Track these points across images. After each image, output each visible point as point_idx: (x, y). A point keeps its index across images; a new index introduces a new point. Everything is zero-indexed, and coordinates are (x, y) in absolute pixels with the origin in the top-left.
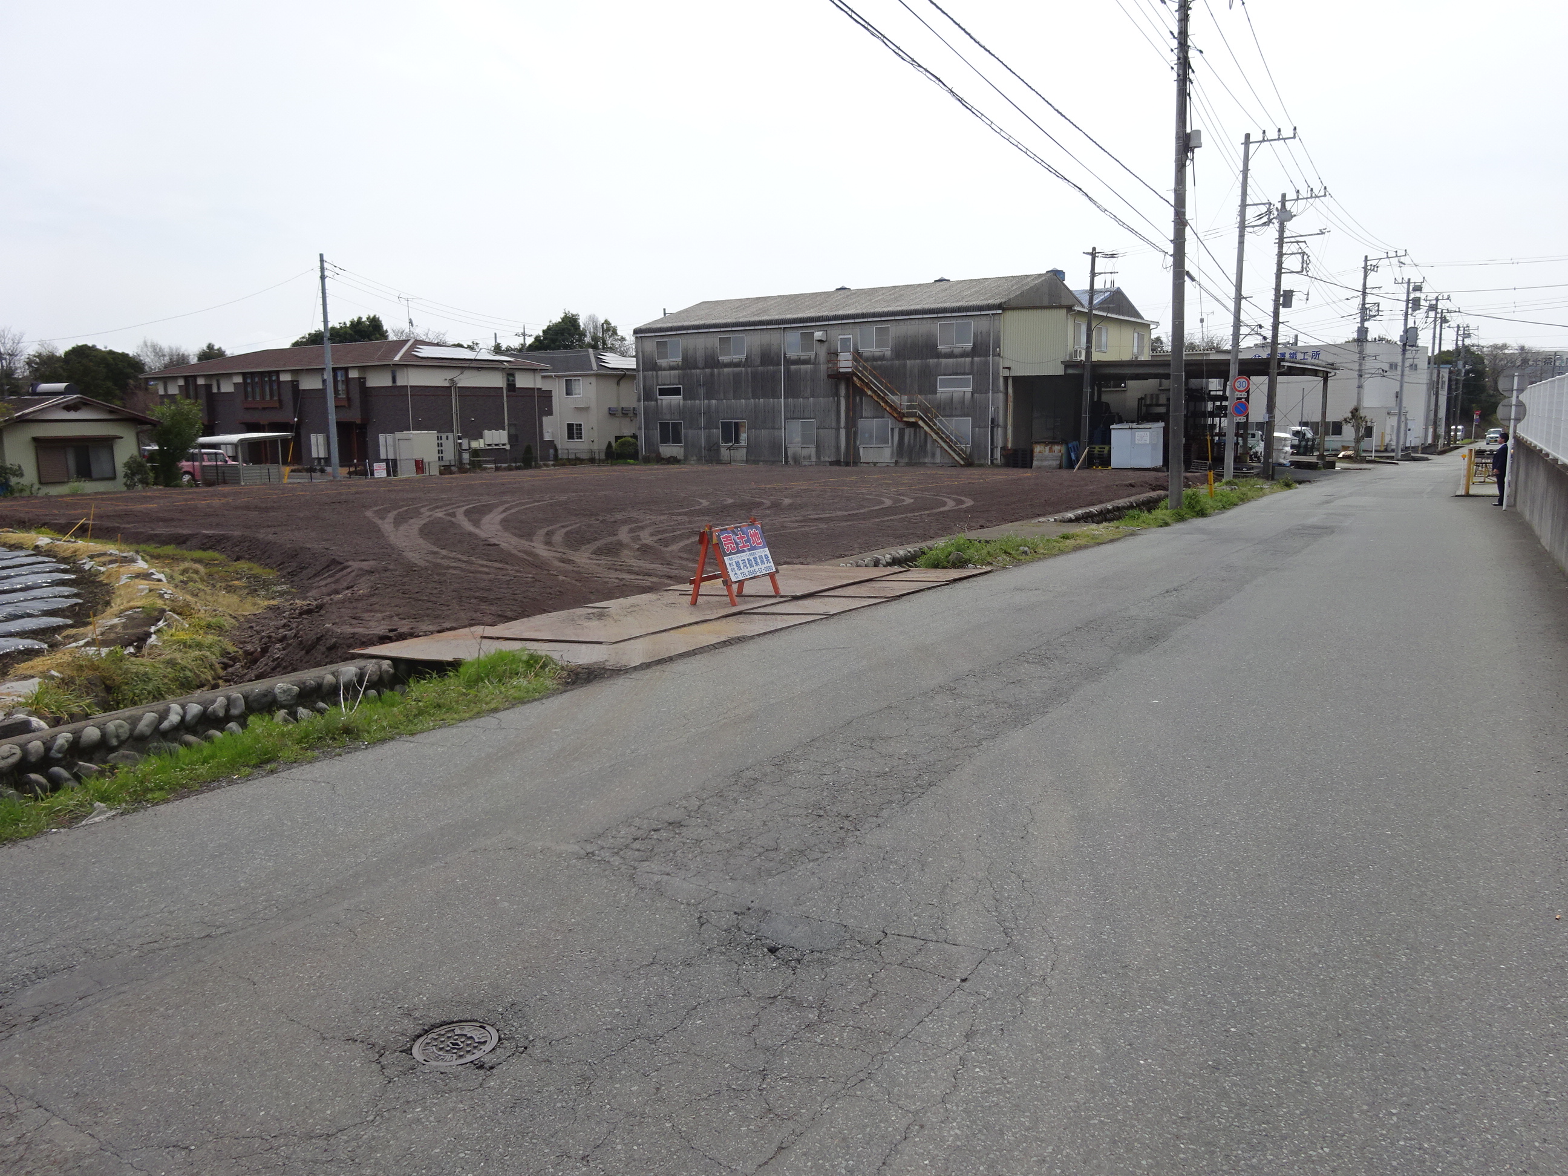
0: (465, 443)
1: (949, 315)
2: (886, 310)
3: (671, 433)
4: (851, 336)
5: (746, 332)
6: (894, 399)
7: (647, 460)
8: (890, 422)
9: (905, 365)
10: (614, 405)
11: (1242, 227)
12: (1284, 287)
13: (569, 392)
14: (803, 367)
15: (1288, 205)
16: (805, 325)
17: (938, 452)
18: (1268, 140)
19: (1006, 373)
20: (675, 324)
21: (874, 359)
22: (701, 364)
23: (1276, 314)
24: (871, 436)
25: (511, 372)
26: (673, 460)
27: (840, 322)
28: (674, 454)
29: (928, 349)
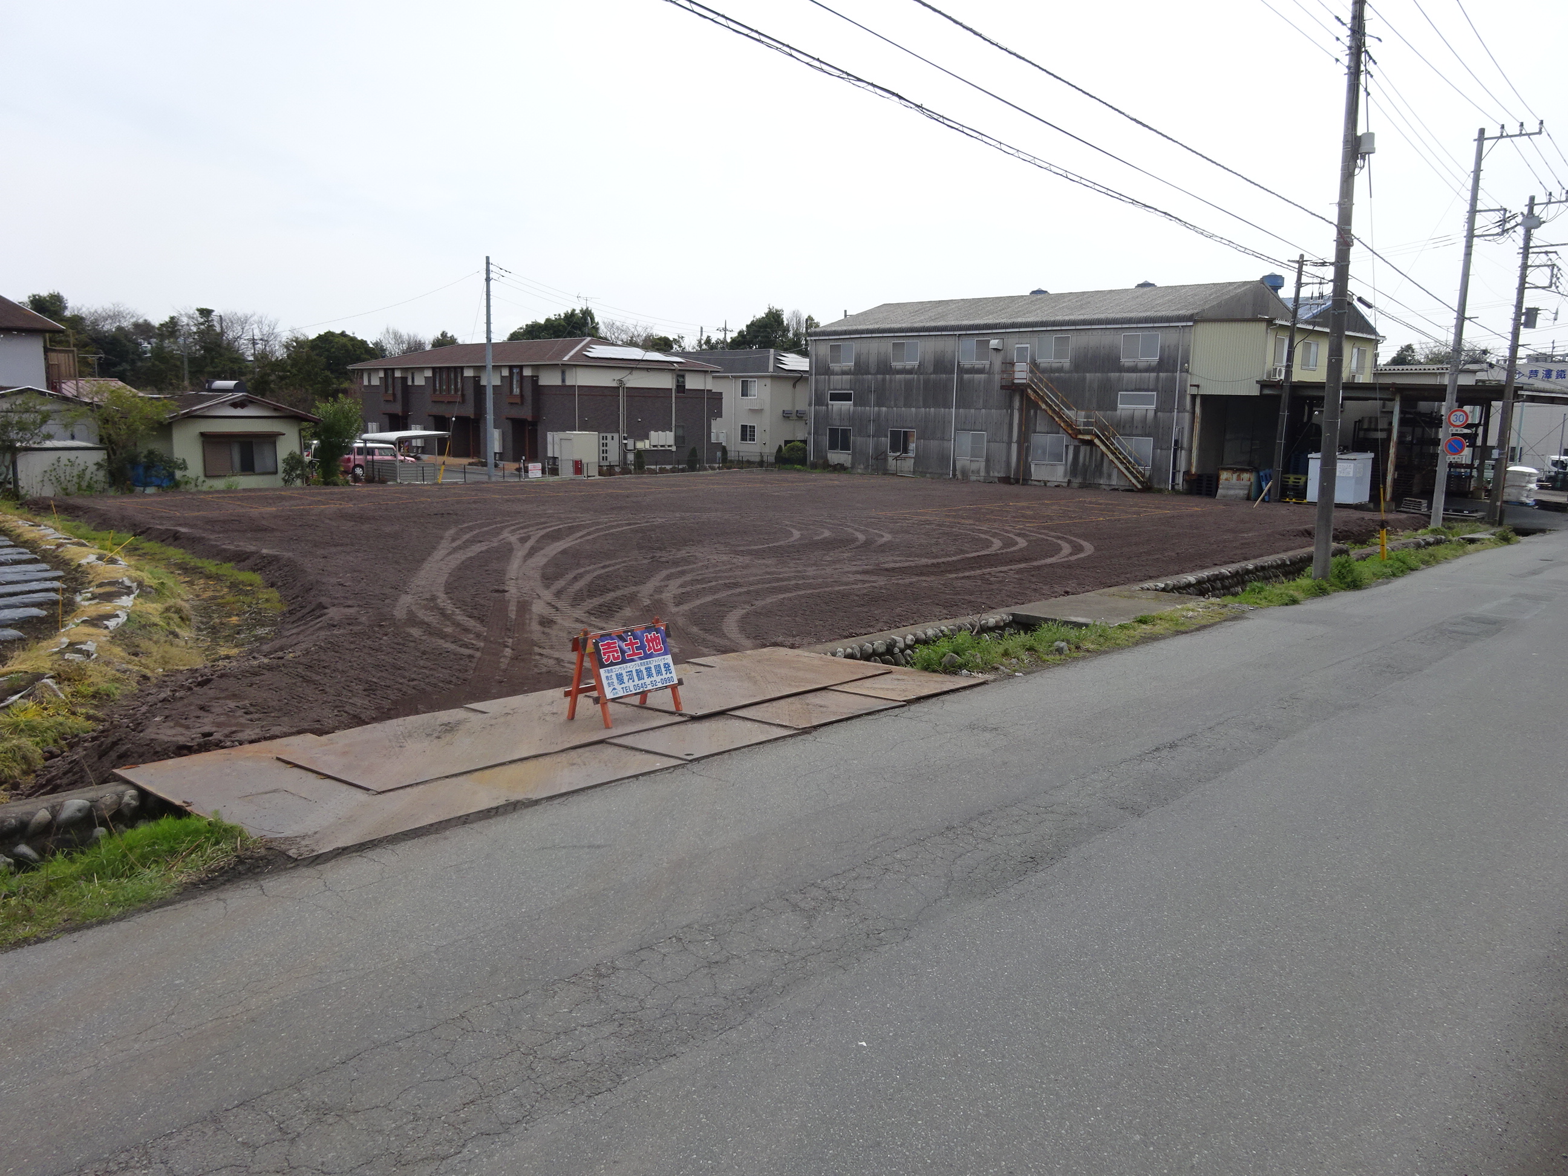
0: (630, 443)
1: (1135, 326)
2: (1067, 318)
3: (840, 439)
4: (1028, 345)
5: (921, 338)
6: (1071, 414)
7: (814, 466)
8: (1065, 439)
9: (1084, 379)
10: (788, 408)
11: (1471, 236)
12: (1527, 304)
13: (745, 393)
14: (976, 376)
15: (1537, 210)
16: (981, 332)
17: (1115, 473)
18: (1508, 136)
19: (1194, 391)
20: (850, 328)
21: (1052, 370)
22: (873, 368)
23: (1516, 335)
24: (1044, 453)
25: (681, 373)
26: (840, 468)
27: (1017, 330)
28: (841, 462)
29: (1109, 362)
